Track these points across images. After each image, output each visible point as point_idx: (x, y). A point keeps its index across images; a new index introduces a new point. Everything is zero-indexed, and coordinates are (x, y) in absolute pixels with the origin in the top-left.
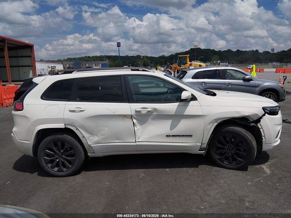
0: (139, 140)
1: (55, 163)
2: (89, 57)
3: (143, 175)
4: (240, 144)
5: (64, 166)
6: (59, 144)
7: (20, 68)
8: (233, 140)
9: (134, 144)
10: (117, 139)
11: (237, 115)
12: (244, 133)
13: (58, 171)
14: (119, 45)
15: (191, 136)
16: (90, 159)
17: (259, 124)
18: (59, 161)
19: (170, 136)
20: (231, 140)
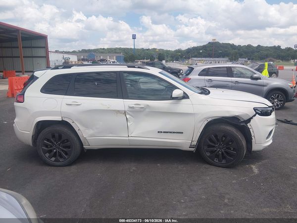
0: (132, 135)
1: (52, 153)
2: (104, 49)
3: (134, 168)
4: (230, 143)
5: (61, 156)
6: (57, 135)
7: (34, 58)
8: (224, 138)
9: (127, 138)
10: (111, 133)
11: (227, 115)
12: (235, 132)
13: (54, 161)
14: (134, 37)
15: (182, 133)
16: (85, 151)
17: (248, 125)
18: (56, 152)
19: (161, 132)
20: (222, 138)
